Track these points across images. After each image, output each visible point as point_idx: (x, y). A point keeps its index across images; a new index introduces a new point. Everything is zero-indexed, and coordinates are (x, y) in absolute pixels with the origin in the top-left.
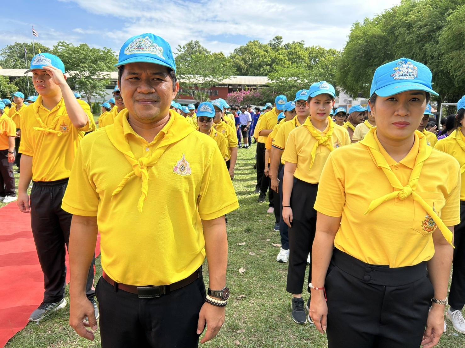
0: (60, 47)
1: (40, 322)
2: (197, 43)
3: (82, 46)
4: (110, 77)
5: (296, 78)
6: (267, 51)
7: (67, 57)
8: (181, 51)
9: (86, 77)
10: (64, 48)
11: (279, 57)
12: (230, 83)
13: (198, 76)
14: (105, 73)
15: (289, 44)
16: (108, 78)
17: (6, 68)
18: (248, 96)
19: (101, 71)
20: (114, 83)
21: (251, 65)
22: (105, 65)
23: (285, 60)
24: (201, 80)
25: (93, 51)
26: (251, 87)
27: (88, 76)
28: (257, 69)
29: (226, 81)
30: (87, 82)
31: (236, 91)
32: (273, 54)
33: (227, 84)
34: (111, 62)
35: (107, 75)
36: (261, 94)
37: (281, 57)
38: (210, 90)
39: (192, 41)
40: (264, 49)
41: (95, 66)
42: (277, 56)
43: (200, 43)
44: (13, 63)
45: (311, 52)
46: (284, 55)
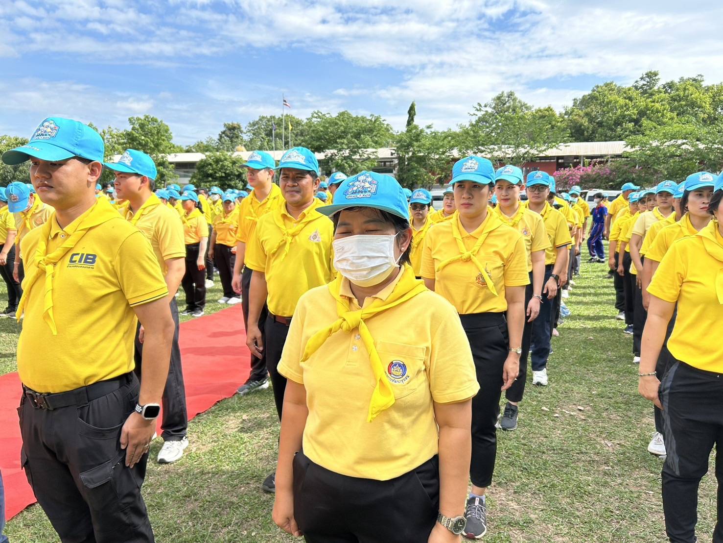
0: (314, 119)
1: (244, 394)
2: (510, 95)
3: (342, 114)
4: (376, 156)
5: (680, 142)
6: (630, 99)
7: (322, 131)
8: (480, 110)
9: (345, 158)
10: (319, 120)
11: (654, 106)
12: (560, 155)
13: (506, 146)
14: (370, 150)
15: (672, 82)
16: (374, 157)
17: (251, 150)
18: (589, 175)
19: (365, 148)
20: (383, 164)
21: (600, 124)
22: (370, 140)
23: (665, 111)
24: (510, 152)
25: (356, 120)
26: (595, 160)
27: (348, 157)
28: (612, 130)
29: (552, 152)
30: (346, 165)
31: (569, 166)
32: (642, 102)
33: (554, 156)
34: (379, 135)
35: (373, 152)
36: (613, 171)
37: (657, 105)
38: (526, 168)
39: (503, 93)
40: (625, 95)
41: (356, 141)
42: (650, 105)
43: (517, 95)
44: (259, 143)
45: (716, 93)
46: (663, 103)
